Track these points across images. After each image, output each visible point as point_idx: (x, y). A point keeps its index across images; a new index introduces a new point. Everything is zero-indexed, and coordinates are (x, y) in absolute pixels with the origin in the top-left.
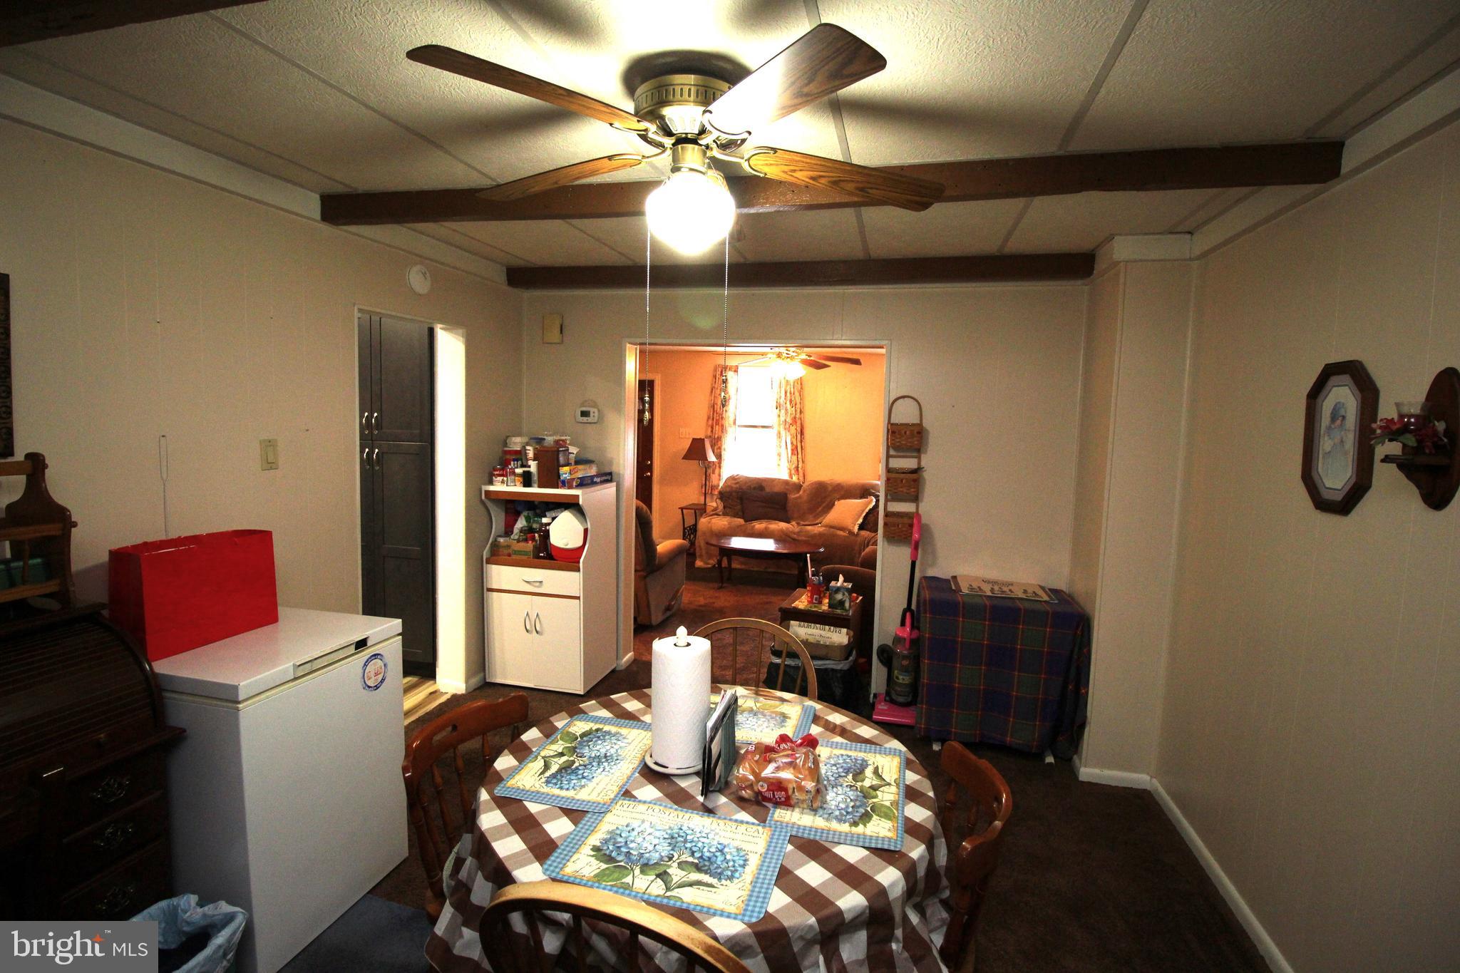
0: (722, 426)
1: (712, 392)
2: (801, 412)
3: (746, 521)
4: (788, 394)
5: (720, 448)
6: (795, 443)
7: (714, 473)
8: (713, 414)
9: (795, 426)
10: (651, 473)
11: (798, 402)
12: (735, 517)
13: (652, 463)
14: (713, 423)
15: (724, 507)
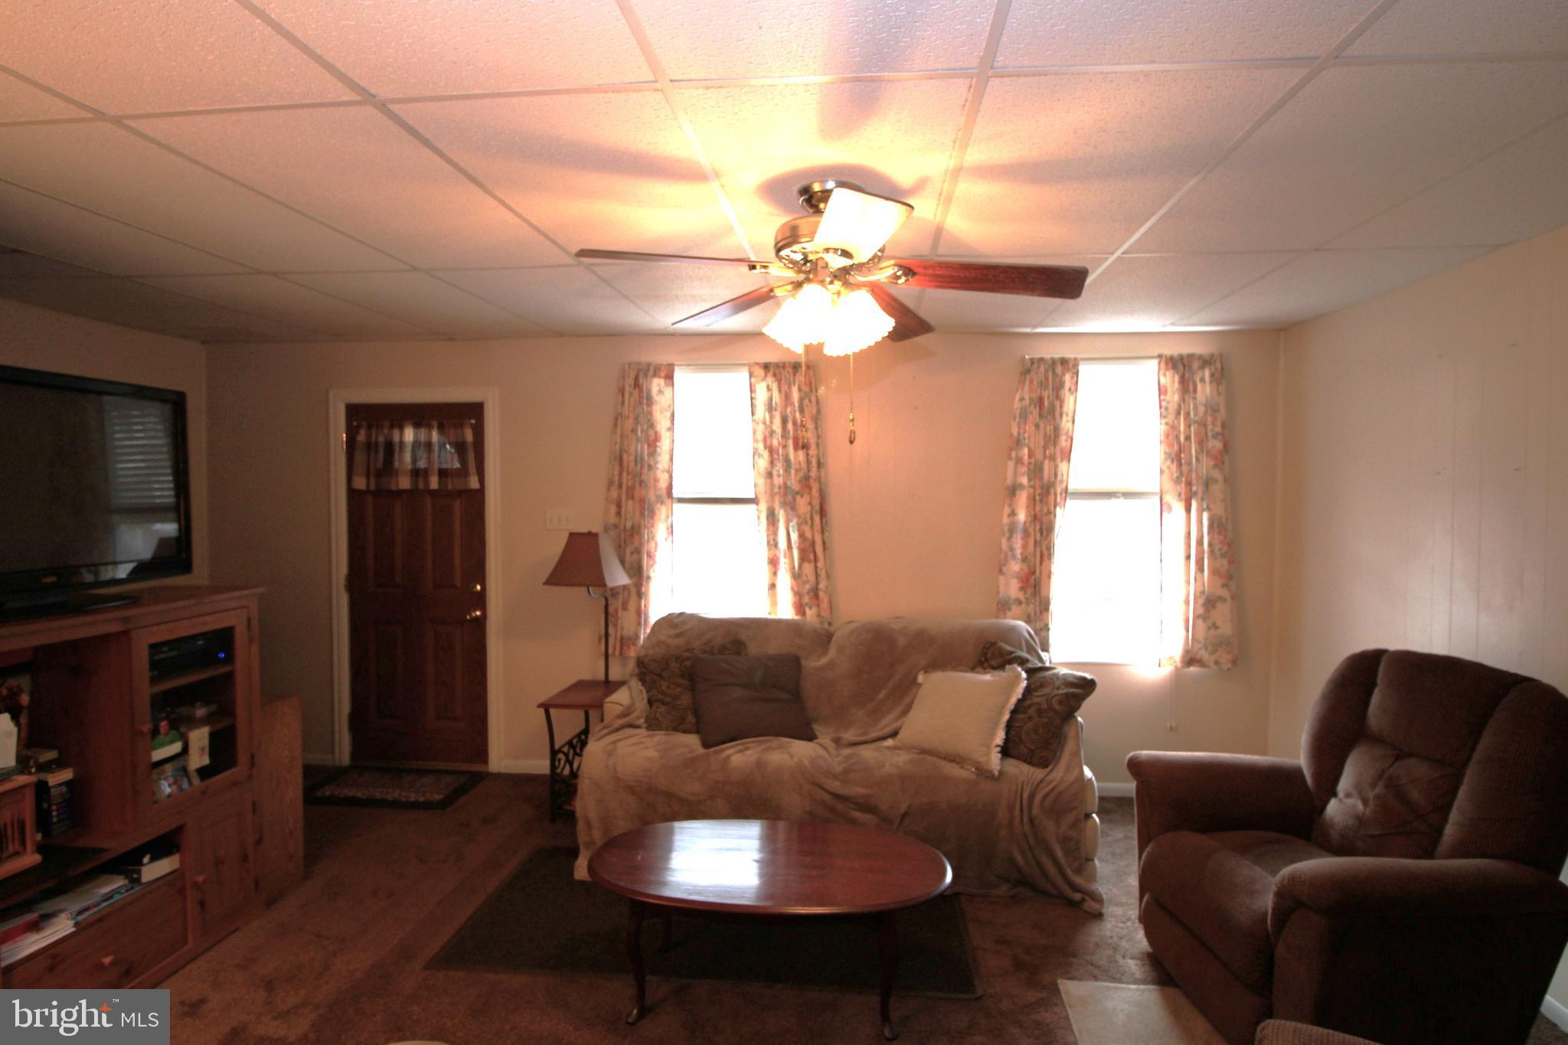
0: (642, 501)
1: (616, 425)
2: (820, 465)
3: (706, 745)
4: (790, 426)
5: (638, 551)
6: (808, 535)
7: (625, 608)
8: (621, 475)
9: (806, 498)
10: (484, 609)
11: (813, 441)
12: (676, 729)
13: (484, 588)
14: (619, 496)
15: (650, 702)
